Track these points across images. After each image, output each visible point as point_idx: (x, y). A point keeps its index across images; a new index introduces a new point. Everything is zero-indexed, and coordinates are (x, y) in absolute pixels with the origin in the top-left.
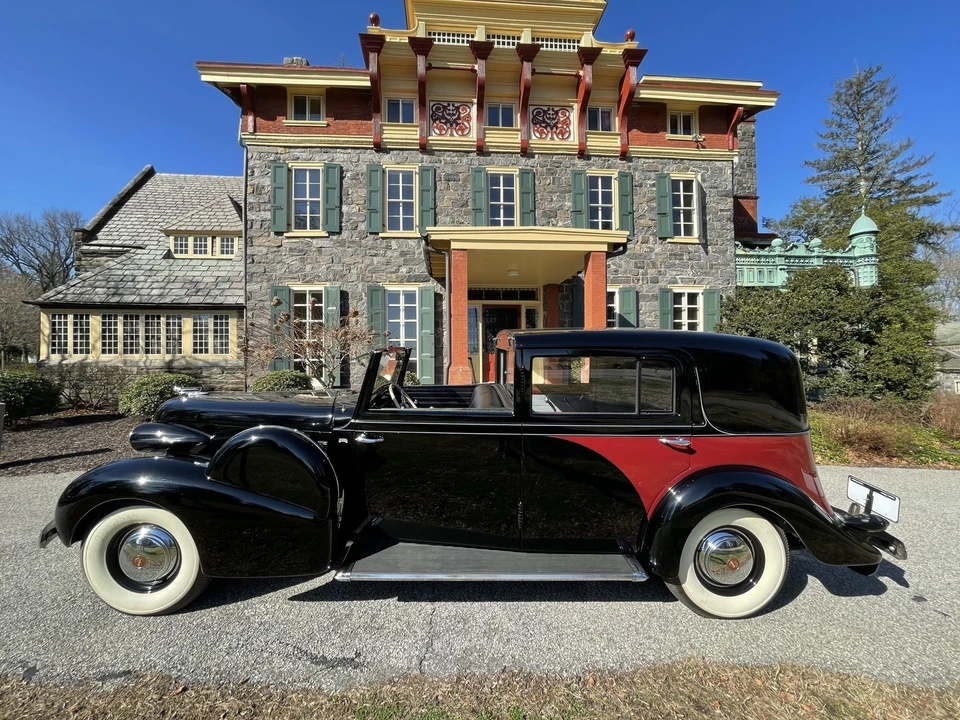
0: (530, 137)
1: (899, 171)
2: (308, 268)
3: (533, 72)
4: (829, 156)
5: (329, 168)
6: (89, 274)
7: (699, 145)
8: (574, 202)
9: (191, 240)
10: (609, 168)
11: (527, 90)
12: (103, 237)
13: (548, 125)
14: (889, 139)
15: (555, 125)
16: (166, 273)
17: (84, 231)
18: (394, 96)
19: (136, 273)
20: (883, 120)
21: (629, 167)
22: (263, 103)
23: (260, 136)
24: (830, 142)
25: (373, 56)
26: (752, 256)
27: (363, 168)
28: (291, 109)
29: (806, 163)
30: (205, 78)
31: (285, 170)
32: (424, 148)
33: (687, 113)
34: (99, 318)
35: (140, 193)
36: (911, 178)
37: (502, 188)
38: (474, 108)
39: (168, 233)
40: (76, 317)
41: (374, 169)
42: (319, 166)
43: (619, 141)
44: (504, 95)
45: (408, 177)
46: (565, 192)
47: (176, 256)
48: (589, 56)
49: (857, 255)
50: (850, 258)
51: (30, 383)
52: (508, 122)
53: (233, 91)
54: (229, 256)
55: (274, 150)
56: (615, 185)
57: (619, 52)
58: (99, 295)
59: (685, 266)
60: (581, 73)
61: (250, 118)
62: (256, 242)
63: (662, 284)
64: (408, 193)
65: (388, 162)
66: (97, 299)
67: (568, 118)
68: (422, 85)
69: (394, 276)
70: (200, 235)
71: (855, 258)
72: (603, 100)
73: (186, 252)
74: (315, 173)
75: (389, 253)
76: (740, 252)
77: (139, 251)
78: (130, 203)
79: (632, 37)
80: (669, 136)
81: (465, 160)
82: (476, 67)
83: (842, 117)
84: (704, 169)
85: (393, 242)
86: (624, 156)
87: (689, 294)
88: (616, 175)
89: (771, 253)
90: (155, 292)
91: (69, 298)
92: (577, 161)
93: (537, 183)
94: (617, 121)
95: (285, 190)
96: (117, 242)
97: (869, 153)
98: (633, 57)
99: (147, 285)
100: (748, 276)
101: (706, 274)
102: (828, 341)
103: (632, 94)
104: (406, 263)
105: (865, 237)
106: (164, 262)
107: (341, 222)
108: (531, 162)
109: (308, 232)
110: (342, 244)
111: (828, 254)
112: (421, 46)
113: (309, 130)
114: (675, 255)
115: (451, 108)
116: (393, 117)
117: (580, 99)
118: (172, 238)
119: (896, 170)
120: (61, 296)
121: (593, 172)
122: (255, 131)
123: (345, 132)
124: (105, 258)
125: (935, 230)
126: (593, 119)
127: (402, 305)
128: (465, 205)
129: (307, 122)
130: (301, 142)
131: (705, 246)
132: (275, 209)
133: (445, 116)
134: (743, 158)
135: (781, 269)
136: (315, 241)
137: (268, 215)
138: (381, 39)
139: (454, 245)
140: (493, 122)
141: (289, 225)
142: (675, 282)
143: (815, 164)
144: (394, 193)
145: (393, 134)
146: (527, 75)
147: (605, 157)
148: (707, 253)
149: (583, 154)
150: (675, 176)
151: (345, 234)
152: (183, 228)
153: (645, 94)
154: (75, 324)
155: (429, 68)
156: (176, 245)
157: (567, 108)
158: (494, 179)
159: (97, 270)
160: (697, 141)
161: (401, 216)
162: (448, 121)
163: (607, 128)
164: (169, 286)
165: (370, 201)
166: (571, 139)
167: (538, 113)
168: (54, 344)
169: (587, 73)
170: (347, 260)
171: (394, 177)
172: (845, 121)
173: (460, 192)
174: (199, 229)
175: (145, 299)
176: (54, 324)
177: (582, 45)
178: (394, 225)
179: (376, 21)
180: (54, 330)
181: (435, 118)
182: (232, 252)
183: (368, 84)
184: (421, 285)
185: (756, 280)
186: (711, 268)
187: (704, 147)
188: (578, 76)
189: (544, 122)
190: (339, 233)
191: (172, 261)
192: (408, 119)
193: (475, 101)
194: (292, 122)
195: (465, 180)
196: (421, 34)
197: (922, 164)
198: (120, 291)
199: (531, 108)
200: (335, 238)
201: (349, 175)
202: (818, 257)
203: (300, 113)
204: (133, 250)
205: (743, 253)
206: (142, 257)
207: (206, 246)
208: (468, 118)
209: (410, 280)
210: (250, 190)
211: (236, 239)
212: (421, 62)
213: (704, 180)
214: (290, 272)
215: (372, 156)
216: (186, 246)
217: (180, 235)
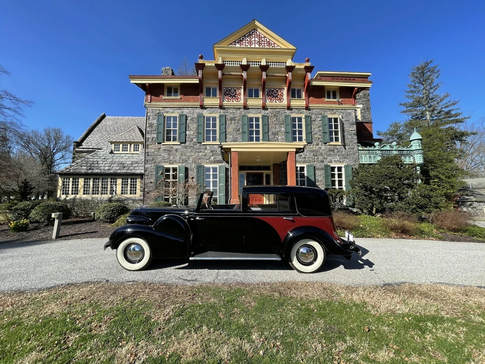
0: (266, 102)
2: (171, 157)
3: (267, 75)
4: (411, 101)
5: (181, 116)
6: (79, 161)
8: (286, 129)
9: (121, 145)
10: (301, 113)
11: (264, 83)
12: (84, 145)
13: (274, 96)
14: (439, 93)
15: (277, 96)
16: (111, 160)
17: (77, 142)
18: (208, 86)
19: (98, 160)
20: (435, 84)
21: (310, 113)
22: (154, 91)
23: (153, 103)
24: (411, 94)
25: (200, 72)
26: (366, 150)
27: (195, 116)
28: (166, 92)
29: (400, 104)
30: (132, 82)
31: (163, 117)
32: (221, 107)
33: (334, 90)
34: (83, 179)
35: (100, 125)
36: (450, 110)
37: (254, 123)
38: (242, 90)
39: (112, 143)
40: (73, 179)
41: (200, 116)
42: (177, 115)
43: (305, 102)
44: (255, 84)
45: (214, 119)
46: (282, 124)
47: (115, 152)
48: (290, 69)
49: (413, 149)
50: (411, 151)
51: (61, 207)
52: (257, 96)
53: (143, 86)
54: (137, 152)
55: (158, 109)
56: (303, 120)
57: (303, 67)
58: (83, 170)
59: (336, 155)
60: (287, 75)
61: (149, 96)
62: (150, 147)
63: (325, 163)
64: (214, 125)
65: (206, 113)
66: (83, 171)
67: (282, 93)
68: (220, 82)
69: (208, 161)
70: (125, 144)
71: (413, 151)
72: (297, 85)
73: (119, 150)
74: (175, 118)
75: (206, 151)
76: (360, 148)
77: (99, 151)
78: (95, 130)
79: (308, 61)
80: (326, 100)
81: (238, 111)
82: (243, 74)
83: (416, 83)
84: (342, 113)
85: (208, 146)
86: (307, 108)
87: (338, 167)
88: (304, 117)
89: (375, 149)
90: (107, 168)
91: (72, 171)
92: (286, 111)
93: (269, 120)
94: (303, 94)
95: (162, 126)
96: (90, 147)
97: (430, 99)
98: (309, 69)
99: (103, 165)
100: (365, 159)
101: (345, 158)
102: (393, 188)
103: (309, 83)
104: (213, 155)
105: (416, 141)
106: (110, 155)
107: (186, 138)
108: (267, 112)
109: (172, 143)
110: (186, 147)
111: (400, 149)
112: (220, 67)
113: (173, 100)
114: (331, 150)
115: (232, 90)
116: (208, 95)
117: (287, 85)
118: (113, 145)
119: (443, 107)
120: (68, 170)
121: (293, 115)
122: (151, 101)
123: (188, 101)
124: (85, 154)
125: (463, 134)
126: (293, 93)
127: (211, 173)
128: (239, 130)
129: (172, 97)
130: (170, 105)
131: (344, 146)
132: (158, 133)
133: (230, 93)
134: (365, 105)
135: (379, 156)
136: (174, 146)
137: (155, 136)
138: (204, 65)
139: (232, 150)
140: (250, 96)
141: (164, 140)
142: (331, 162)
143: (405, 105)
144: (208, 126)
145: (208, 101)
146: (264, 76)
147: (299, 109)
148: (345, 149)
149: (289, 108)
150: (330, 116)
151: (187, 143)
152: (118, 141)
153: (315, 83)
154: (73, 182)
155: (223, 75)
156: (115, 148)
157: (282, 89)
158: (251, 119)
159: (83, 159)
160: (339, 102)
161: (211, 135)
162: (231, 96)
163: (300, 96)
164: (112, 165)
165: (198, 129)
166: (284, 102)
167: (270, 92)
168: (63, 191)
169: (289, 75)
170: (188, 154)
171: (208, 119)
172: (417, 85)
173: (236, 125)
174: (125, 141)
175: (102, 171)
176: (64, 182)
177: (287, 65)
178: (208, 139)
179: (201, 58)
180: (64, 185)
181: (226, 94)
182: (138, 151)
183: (198, 82)
184: (220, 164)
185: (368, 161)
186: (347, 156)
187: (342, 104)
188: (286, 76)
189: (272, 95)
190: (185, 143)
191: (113, 155)
192: (215, 95)
193: (243, 87)
194: (166, 97)
195: (239, 120)
196: (220, 62)
197: (454, 104)
198: (92, 168)
199: (267, 90)
200: (183, 145)
201: (189, 118)
202: (396, 150)
203: (169, 94)
204: (97, 150)
205: (362, 149)
206: (101, 153)
207: (127, 148)
208: (240, 94)
209: (215, 162)
210: (148, 125)
211: (140, 145)
212: (220, 73)
213: (342, 118)
214: (164, 159)
215: (199, 111)
216: (119, 148)
217: (116, 143)
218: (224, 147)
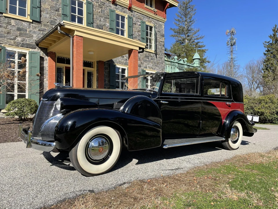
1: (196, 39)
7: (155, 13)
8: (110, 24)
10: (124, 12)
21: (132, 15)
26: (169, 61)
29: (171, 29)
36: (199, 42)
37: (77, 7)
43: (128, 2)
46: (106, 18)
49: (195, 66)
50: (193, 67)
56: (126, 21)
59: (150, 62)
63: (142, 68)
69: (12, 41)
75: (9, 27)
76: (166, 59)
80: (145, 6)
84: (156, 23)
85: (13, 21)
86: (130, 9)
88: (127, 16)
89: (174, 61)
92: (111, 5)
93: (94, 10)
97: (188, 30)
100: (168, 69)
101: (156, 66)
104: (21, 35)
105: (197, 60)
111: (188, 64)
114: (147, 56)
121: (118, 12)
127: (16, 60)
128: (57, 10)
131: (156, 55)
135: (177, 68)
139: (76, 33)
142: (146, 68)
143: (174, 30)
147: (123, 7)
148: (157, 57)
149: (114, 2)
150: (147, 23)
158: (73, 2)
160: (154, 11)
161: (18, 7)
172: (182, 16)
173: (55, 3)
178: (13, 11)
184: (31, 50)
185: (170, 71)
186: (158, 64)
187: (157, 15)
197: (201, 38)
202: (186, 65)
205: (167, 60)
209: (23, 46)
213: (156, 28)
218: (66, 27)
